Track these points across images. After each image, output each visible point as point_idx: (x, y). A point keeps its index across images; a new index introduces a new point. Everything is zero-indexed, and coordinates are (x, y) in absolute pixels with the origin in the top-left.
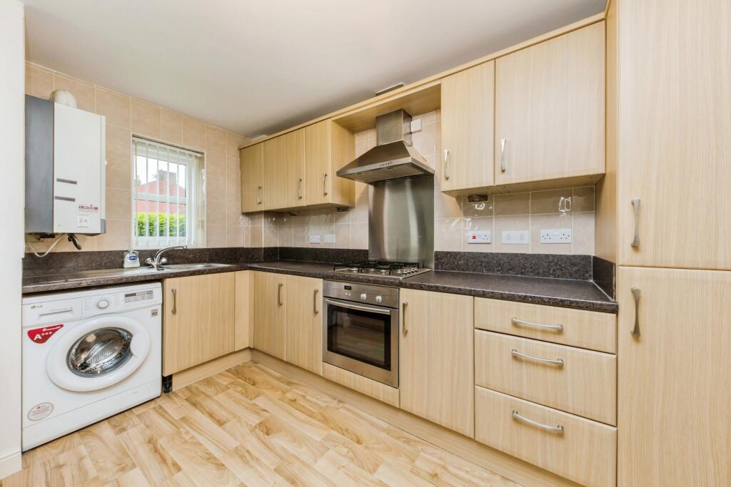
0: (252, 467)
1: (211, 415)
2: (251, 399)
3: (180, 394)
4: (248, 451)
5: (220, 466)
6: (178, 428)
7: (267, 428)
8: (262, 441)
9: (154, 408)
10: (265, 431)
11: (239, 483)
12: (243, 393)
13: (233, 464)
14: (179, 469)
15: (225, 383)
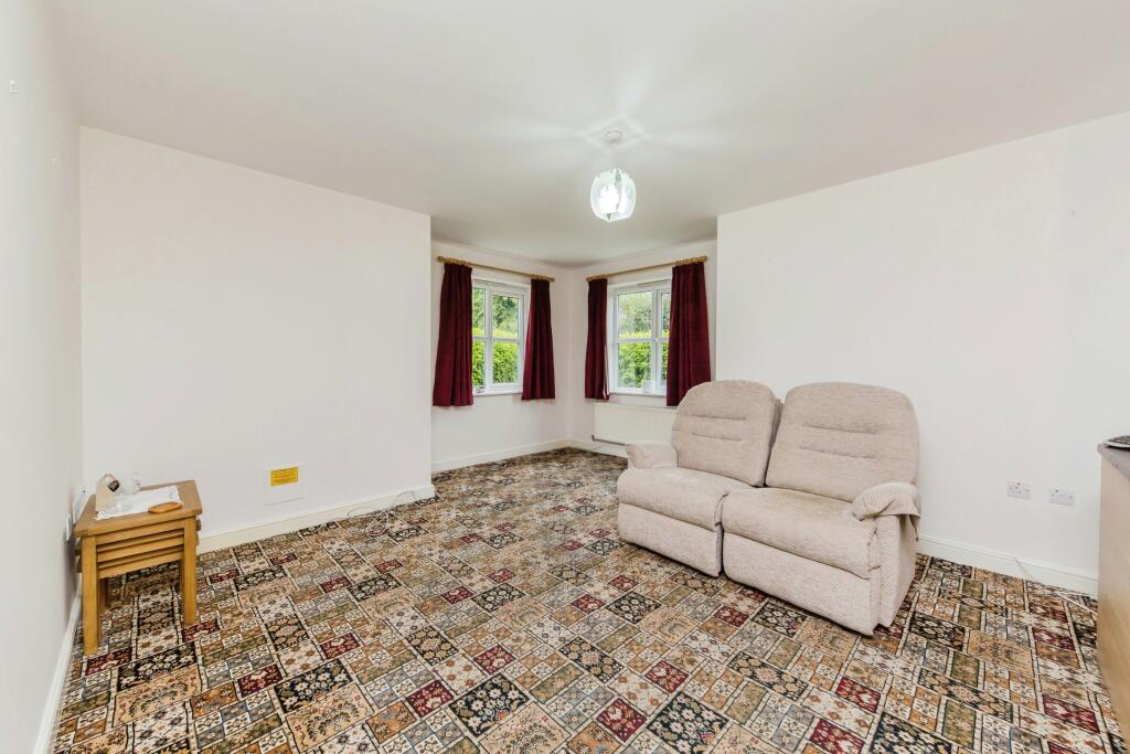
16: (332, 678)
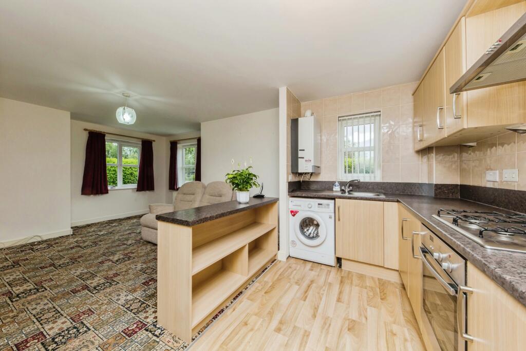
0: (322, 332)
1: (340, 293)
2: (368, 305)
3: (343, 273)
4: (330, 325)
5: (314, 316)
6: (324, 285)
7: (353, 326)
8: (341, 329)
9: (328, 270)
10: (350, 327)
11: (310, 330)
12: (369, 297)
13: (319, 321)
14: (305, 300)
15: (368, 284)
16: (78, 331)
